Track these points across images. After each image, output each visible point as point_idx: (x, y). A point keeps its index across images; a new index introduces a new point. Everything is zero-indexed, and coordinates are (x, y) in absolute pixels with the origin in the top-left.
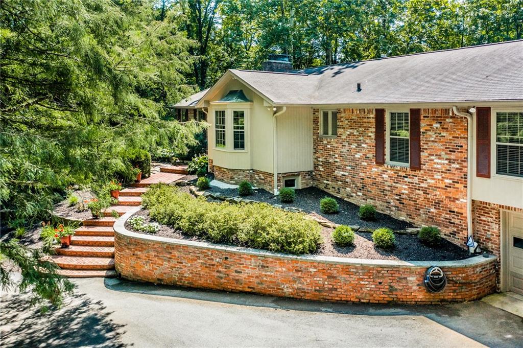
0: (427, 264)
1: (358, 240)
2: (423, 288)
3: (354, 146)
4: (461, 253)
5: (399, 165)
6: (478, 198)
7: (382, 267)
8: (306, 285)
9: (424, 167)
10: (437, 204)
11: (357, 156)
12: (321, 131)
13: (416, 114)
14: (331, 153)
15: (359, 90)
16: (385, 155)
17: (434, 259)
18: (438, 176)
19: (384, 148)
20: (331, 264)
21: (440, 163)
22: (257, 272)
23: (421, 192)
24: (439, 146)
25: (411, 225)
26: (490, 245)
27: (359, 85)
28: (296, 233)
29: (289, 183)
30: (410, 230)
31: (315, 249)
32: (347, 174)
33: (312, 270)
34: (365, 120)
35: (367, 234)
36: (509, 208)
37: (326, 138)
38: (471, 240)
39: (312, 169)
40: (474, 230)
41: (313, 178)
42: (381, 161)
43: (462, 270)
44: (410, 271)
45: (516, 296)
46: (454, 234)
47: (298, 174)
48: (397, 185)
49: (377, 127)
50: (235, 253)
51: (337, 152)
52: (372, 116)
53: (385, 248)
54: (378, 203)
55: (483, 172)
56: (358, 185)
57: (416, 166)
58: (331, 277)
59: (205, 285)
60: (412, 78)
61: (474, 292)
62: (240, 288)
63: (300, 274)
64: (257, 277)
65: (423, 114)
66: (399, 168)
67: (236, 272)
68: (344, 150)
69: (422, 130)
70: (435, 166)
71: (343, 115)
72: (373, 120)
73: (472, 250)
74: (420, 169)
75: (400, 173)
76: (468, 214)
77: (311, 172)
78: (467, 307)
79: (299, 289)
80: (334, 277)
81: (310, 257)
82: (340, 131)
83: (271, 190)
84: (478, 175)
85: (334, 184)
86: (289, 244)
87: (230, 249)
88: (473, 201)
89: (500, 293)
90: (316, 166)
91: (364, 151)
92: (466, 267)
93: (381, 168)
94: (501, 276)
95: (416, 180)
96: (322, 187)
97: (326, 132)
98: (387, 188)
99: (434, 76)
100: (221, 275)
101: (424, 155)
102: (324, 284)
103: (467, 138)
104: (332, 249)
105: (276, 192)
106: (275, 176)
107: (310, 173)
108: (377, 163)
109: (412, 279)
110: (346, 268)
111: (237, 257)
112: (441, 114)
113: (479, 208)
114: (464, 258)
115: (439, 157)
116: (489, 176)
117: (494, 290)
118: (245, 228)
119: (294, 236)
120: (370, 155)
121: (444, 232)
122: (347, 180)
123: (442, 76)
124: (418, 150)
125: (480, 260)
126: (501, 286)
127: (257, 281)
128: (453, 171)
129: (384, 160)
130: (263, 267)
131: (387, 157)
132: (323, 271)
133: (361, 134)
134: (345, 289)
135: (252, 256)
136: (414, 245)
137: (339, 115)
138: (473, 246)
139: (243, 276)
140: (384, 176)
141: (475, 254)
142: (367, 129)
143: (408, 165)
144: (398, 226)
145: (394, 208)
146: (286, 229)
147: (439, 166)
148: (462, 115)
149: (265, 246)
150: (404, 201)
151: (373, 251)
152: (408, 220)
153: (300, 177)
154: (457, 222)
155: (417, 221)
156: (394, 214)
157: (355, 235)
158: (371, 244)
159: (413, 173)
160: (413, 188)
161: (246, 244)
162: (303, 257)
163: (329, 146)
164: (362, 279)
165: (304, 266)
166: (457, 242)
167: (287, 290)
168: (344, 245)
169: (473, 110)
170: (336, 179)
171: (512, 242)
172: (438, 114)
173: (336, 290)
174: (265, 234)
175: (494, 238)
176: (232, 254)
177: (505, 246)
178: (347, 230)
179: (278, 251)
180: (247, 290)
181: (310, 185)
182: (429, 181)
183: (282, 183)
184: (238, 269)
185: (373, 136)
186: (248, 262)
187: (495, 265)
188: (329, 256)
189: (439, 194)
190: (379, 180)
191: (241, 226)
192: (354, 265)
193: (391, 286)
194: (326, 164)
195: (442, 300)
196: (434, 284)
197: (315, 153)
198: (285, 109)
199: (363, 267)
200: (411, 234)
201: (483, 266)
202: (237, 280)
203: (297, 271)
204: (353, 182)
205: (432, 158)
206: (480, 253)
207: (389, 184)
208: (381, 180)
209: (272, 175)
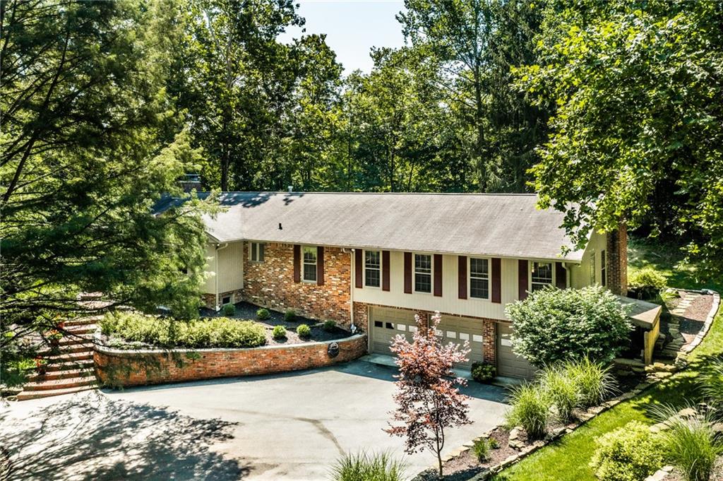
0: (329, 342)
1: (289, 334)
2: (327, 356)
3: (278, 270)
4: (348, 334)
5: (310, 282)
6: (356, 300)
7: (305, 347)
8: (259, 366)
9: (326, 283)
10: (334, 306)
11: (281, 277)
12: (250, 258)
13: (321, 249)
14: (259, 275)
15: (281, 228)
16: (300, 276)
17: (333, 339)
18: (334, 289)
19: (300, 271)
20: (275, 350)
21: (335, 281)
22: (226, 362)
23: (324, 299)
24: (334, 270)
25: (318, 321)
26: (363, 327)
27: (280, 225)
28: (251, 334)
29: (226, 300)
30: (318, 325)
31: (263, 343)
32: (271, 290)
33: (263, 355)
34: (286, 251)
35: (294, 330)
36: (372, 305)
37: (255, 264)
38: (353, 325)
39: (242, 287)
40: (354, 320)
41: (243, 295)
42: (298, 280)
43: (348, 343)
44: (320, 347)
45: (377, 355)
46: (343, 323)
47: (233, 292)
48: (309, 296)
49: (295, 257)
50: (211, 353)
51: (264, 274)
52: (291, 249)
53: (305, 337)
54: (295, 309)
55: (359, 285)
56: (281, 297)
57: (321, 283)
58: (275, 358)
59: (188, 378)
60: (316, 220)
61: (354, 355)
62: (214, 375)
63: (255, 359)
64: (226, 366)
65: (325, 250)
66: (310, 284)
67: (212, 365)
68: (270, 272)
69: (325, 260)
70: (333, 282)
71: (269, 247)
72: (292, 252)
73: (353, 331)
74: (323, 285)
75: (311, 288)
76: (351, 311)
77: (242, 290)
78: (350, 364)
79: (255, 369)
80: (277, 358)
81: (261, 348)
82: (267, 258)
83: (212, 307)
84: (357, 287)
85: (261, 298)
86: (248, 341)
87: (207, 350)
88: (354, 302)
89: (369, 355)
90: (245, 285)
91: (285, 273)
92: (350, 341)
93: (297, 285)
94: (369, 345)
95: (321, 292)
96: (250, 301)
97: (254, 259)
98: (302, 298)
99: (331, 221)
100: (200, 369)
101: (326, 275)
102: (270, 363)
103: (350, 265)
104: (273, 341)
105: (218, 309)
106: (217, 296)
107: (240, 291)
108: (295, 281)
109: (321, 352)
110: (284, 351)
111: (212, 355)
112: (336, 251)
113: (357, 306)
114: (349, 336)
115: (335, 276)
116: (361, 287)
117: (365, 353)
118: (215, 336)
119: (250, 336)
120: (290, 276)
121: (338, 323)
122: (273, 294)
123: (336, 221)
124: (322, 272)
125: (358, 336)
126: (368, 350)
127: (227, 368)
128: (343, 285)
129: (300, 279)
130: (231, 358)
131: (302, 277)
132: (270, 355)
133: (283, 261)
134: (283, 363)
135: (223, 352)
136: (321, 333)
137: (265, 247)
138: (354, 329)
139: (216, 367)
140: (300, 290)
141: (355, 334)
142: (288, 258)
143: (316, 282)
144: (311, 322)
145: (306, 312)
146: (245, 332)
147: (335, 282)
148: (348, 252)
149: (231, 345)
150: (313, 306)
151: (298, 339)
152: (316, 318)
153: (234, 295)
154: (345, 316)
155: (322, 318)
156: (306, 315)
157: (287, 332)
158: (296, 335)
159: (319, 287)
160: (319, 297)
161: (216, 345)
162: (258, 348)
163: (257, 270)
164: (293, 356)
165: (258, 353)
166: (345, 328)
167: (247, 370)
168: (280, 338)
169: (353, 250)
170: (263, 294)
171: (374, 323)
172: (334, 250)
173: (278, 365)
174: (230, 337)
175: (365, 323)
176: (208, 353)
177: (370, 327)
178: (282, 328)
179: (241, 347)
180: (219, 375)
181: (240, 301)
182: (329, 292)
183: (221, 302)
184: (213, 363)
185: (292, 262)
186: (220, 357)
187: (365, 338)
188: (273, 345)
189: (335, 300)
190: (297, 293)
191: (212, 334)
192: (289, 349)
193: (310, 358)
194: (255, 283)
195: (338, 362)
196: (333, 353)
197: (245, 275)
198: (227, 245)
199: (294, 349)
200: (318, 327)
201: (358, 339)
202: (212, 371)
203: (254, 357)
204: (277, 296)
205: (331, 277)
206: (358, 333)
207: (303, 295)
208: (298, 293)
209: (215, 295)
